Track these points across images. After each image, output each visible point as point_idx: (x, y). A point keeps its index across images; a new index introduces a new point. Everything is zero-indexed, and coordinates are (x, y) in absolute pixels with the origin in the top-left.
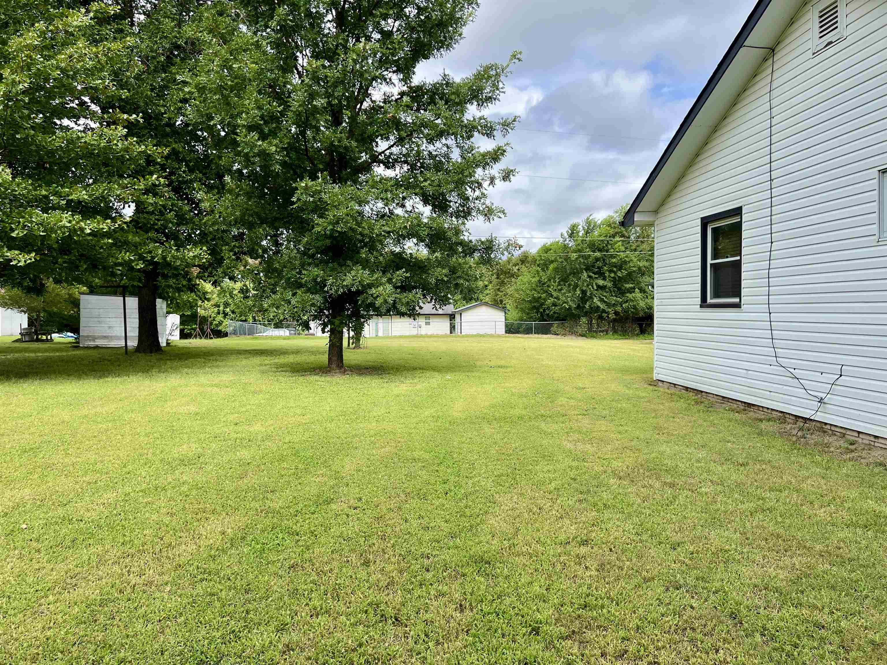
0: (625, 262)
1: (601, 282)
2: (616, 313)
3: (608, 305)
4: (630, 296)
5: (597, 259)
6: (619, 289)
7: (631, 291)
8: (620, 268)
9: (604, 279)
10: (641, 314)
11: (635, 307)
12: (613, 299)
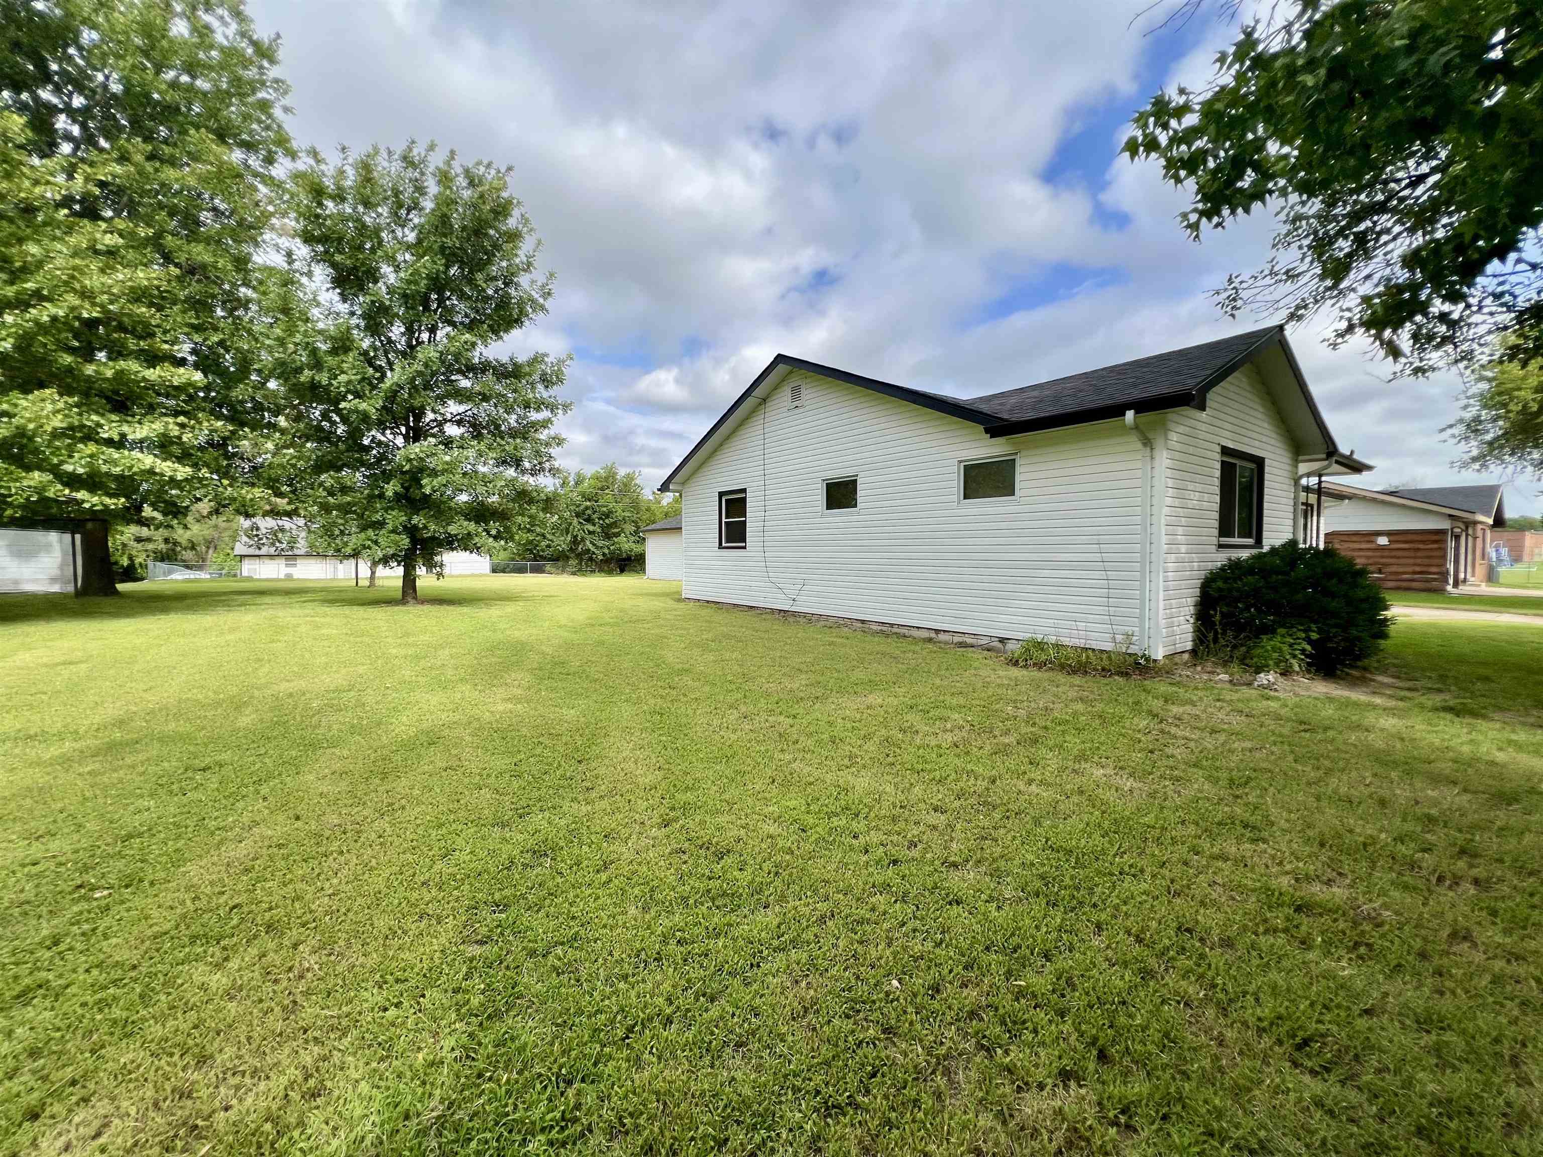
0: (611, 512)
1: (591, 528)
2: (604, 555)
3: (597, 547)
4: (616, 540)
5: (587, 508)
6: (607, 534)
7: (617, 535)
8: (607, 516)
9: (594, 525)
10: (624, 555)
11: (620, 549)
12: (600, 543)
